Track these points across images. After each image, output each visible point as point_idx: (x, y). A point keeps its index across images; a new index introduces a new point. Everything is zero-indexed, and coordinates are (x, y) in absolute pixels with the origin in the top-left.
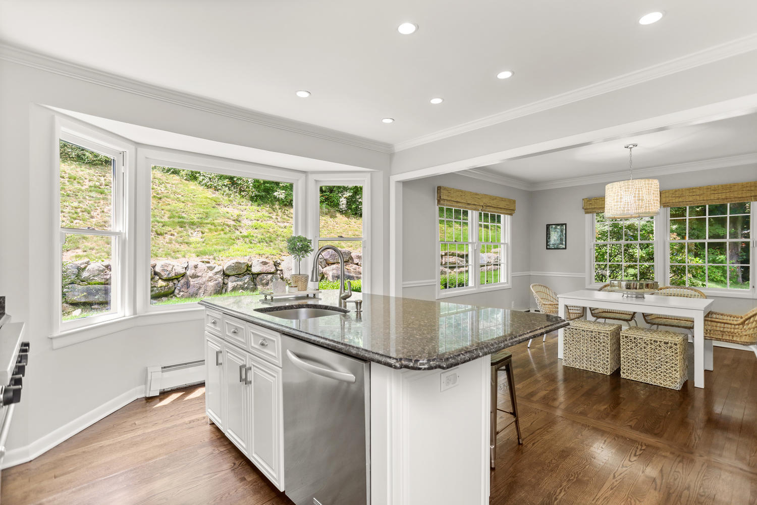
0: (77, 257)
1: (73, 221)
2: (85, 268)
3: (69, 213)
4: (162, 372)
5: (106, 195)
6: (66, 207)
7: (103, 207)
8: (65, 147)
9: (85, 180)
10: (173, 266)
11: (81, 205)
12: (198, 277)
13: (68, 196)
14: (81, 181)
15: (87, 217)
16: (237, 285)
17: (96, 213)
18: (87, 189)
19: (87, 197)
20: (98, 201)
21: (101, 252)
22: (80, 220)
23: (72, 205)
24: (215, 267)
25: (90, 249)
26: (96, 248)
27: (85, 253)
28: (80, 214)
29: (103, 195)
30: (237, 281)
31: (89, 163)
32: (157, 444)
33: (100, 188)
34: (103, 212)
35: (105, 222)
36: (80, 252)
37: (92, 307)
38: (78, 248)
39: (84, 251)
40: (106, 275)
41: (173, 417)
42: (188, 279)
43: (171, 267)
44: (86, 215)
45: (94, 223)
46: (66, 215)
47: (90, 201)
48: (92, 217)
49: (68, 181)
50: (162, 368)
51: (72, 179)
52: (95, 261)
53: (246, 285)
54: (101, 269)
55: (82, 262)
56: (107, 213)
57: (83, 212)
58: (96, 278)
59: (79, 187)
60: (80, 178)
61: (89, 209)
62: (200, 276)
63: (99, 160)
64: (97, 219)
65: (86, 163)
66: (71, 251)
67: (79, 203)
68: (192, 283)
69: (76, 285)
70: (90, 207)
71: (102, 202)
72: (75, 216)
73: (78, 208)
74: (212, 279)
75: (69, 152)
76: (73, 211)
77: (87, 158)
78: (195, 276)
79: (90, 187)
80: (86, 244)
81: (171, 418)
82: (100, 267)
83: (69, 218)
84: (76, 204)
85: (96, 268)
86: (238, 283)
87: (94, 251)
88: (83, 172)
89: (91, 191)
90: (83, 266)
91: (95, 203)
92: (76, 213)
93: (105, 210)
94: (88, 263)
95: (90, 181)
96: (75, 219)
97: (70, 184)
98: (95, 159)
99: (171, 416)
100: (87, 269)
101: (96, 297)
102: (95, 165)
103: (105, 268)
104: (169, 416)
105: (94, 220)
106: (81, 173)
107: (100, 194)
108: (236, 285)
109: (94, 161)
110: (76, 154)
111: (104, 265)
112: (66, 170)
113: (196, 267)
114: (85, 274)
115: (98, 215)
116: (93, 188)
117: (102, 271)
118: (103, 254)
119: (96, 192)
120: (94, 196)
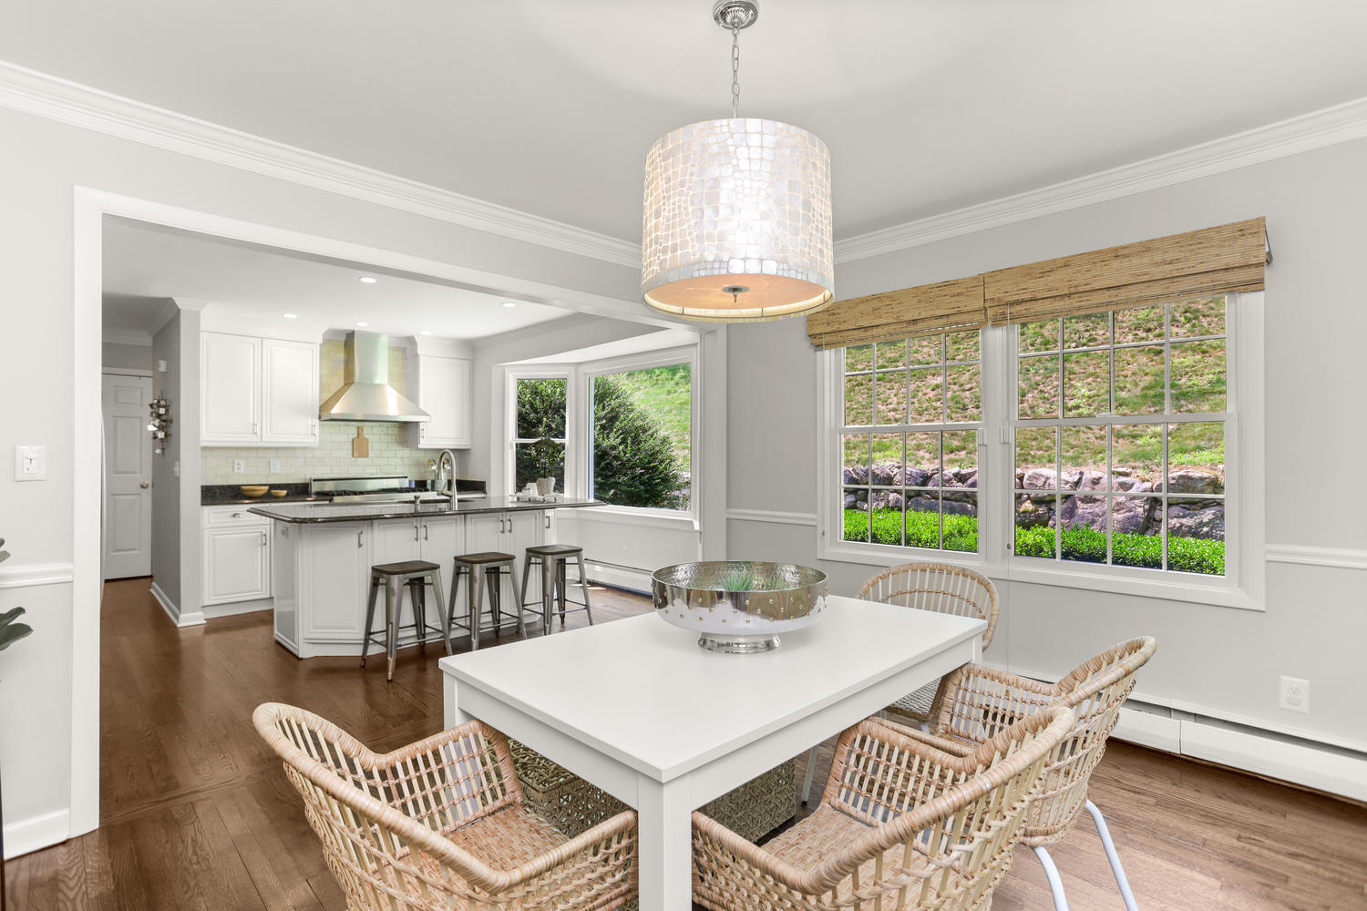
10: (1048, 478)
12: (1095, 501)
16: (1182, 525)
24: (1133, 484)
30: (1184, 517)
42: (1075, 504)
43: (1043, 479)
53: (1205, 529)
62: (1098, 500)
68: (1080, 511)
74: (1123, 508)
78: (1089, 500)
86: (1184, 521)
108: (1178, 525)
113: (1096, 482)
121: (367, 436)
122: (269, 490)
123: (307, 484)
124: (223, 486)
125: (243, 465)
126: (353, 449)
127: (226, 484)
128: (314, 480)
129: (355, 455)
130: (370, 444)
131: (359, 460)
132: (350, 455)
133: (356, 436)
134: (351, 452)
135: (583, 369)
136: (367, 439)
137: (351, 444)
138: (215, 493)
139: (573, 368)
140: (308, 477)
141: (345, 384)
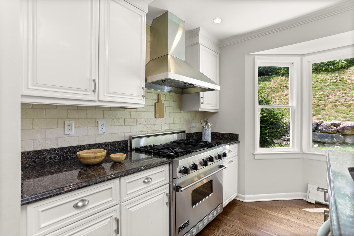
0: (318, 119)
1: (319, 101)
2: (320, 124)
3: (318, 98)
4: (318, 190)
5: (339, 86)
6: (317, 95)
7: (337, 92)
8: (320, 67)
9: (328, 80)
11: (324, 93)
13: (319, 90)
14: (326, 81)
15: (327, 99)
17: (332, 96)
18: (329, 84)
19: (328, 89)
20: (334, 90)
21: (331, 116)
22: (323, 101)
23: (319, 93)
25: (326, 115)
26: (329, 114)
27: (323, 117)
28: (323, 98)
29: (337, 86)
31: (332, 71)
32: (290, 230)
33: (336, 83)
34: (336, 95)
35: (336, 100)
36: (320, 116)
37: (324, 144)
38: (319, 114)
39: (322, 116)
40: (332, 128)
41: (313, 222)
44: (326, 98)
45: (330, 101)
46: (316, 99)
47: (329, 90)
48: (329, 99)
49: (319, 83)
50: (318, 188)
51: (321, 81)
52: (326, 121)
54: (329, 125)
55: (319, 121)
56: (338, 95)
57: (325, 96)
58: (326, 130)
59: (325, 84)
60: (326, 80)
61: (328, 95)
63: (337, 68)
64: (332, 99)
65: (330, 71)
66: (316, 116)
67: (323, 92)
69: (316, 133)
70: (329, 94)
71: (336, 90)
72: (320, 99)
73: (322, 95)
75: (321, 68)
76: (320, 97)
77: (331, 68)
79: (331, 83)
80: (324, 112)
81: (311, 221)
82: (328, 124)
83: (317, 100)
84: (321, 93)
85: (326, 125)
87: (328, 116)
88: (327, 77)
89: (330, 85)
90: (319, 123)
91: (332, 91)
92: (321, 97)
93: (337, 94)
94: (322, 122)
95: (330, 80)
96: (320, 100)
97: (320, 84)
98: (335, 68)
99: (312, 220)
100: (321, 125)
101: (326, 140)
102: (335, 71)
103: (331, 125)
104: (311, 219)
105: (330, 100)
106: (326, 77)
107: (336, 86)
109: (335, 69)
110: (325, 68)
111: (331, 123)
112: (319, 78)
114: (320, 128)
115: (333, 97)
116: (332, 83)
117: (330, 126)
118: (332, 117)
119: (333, 85)
120: (332, 87)
121: (163, 102)
122: (108, 155)
123: (127, 141)
124: (53, 150)
125: (73, 126)
126: (155, 112)
127: (55, 147)
128: (134, 138)
129: (157, 115)
130: (165, 107)
131: (159, 120)
132: (153, 117)
133: (156, 101)
134: (154, 113)
135: (305, 59)
136: (164, 104)
137: (154, 107)
138: (44, 159)
139: (299, 58)
140: (128, 135)
141: (150, 60)
